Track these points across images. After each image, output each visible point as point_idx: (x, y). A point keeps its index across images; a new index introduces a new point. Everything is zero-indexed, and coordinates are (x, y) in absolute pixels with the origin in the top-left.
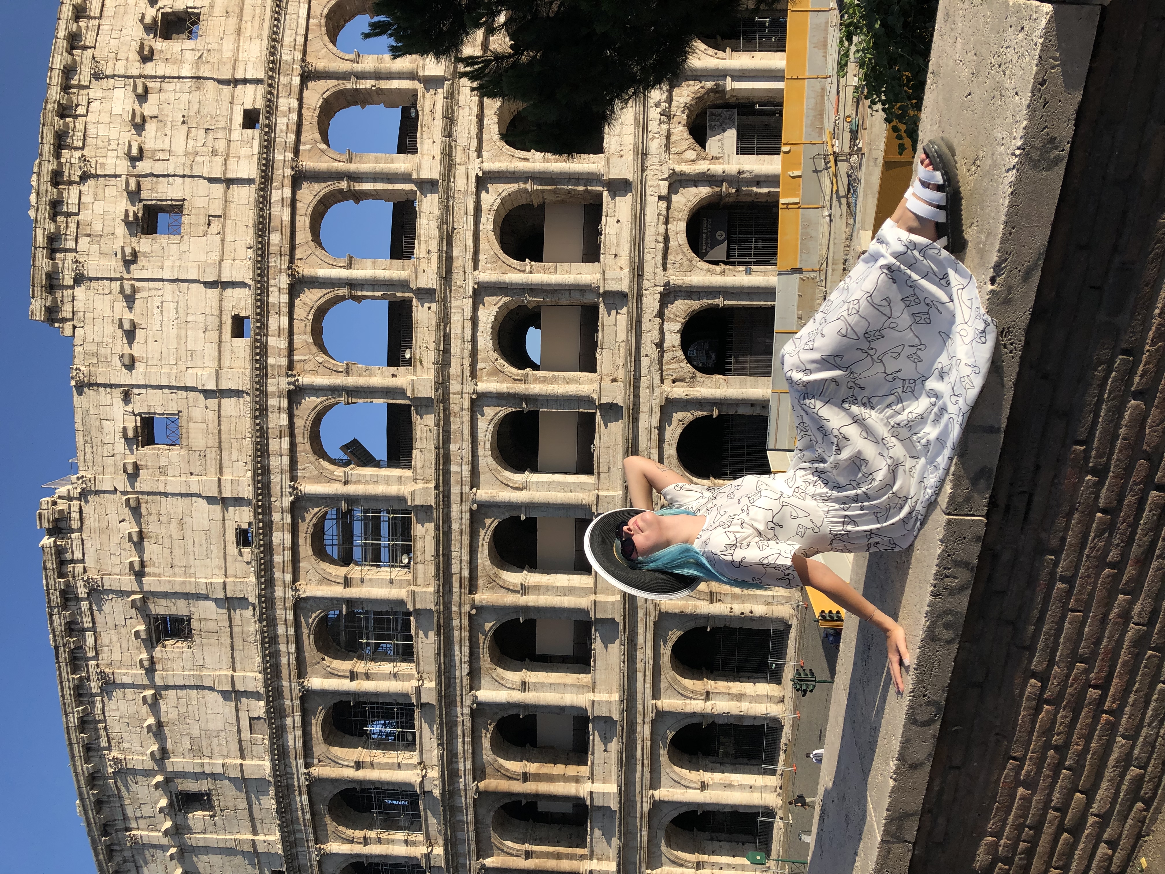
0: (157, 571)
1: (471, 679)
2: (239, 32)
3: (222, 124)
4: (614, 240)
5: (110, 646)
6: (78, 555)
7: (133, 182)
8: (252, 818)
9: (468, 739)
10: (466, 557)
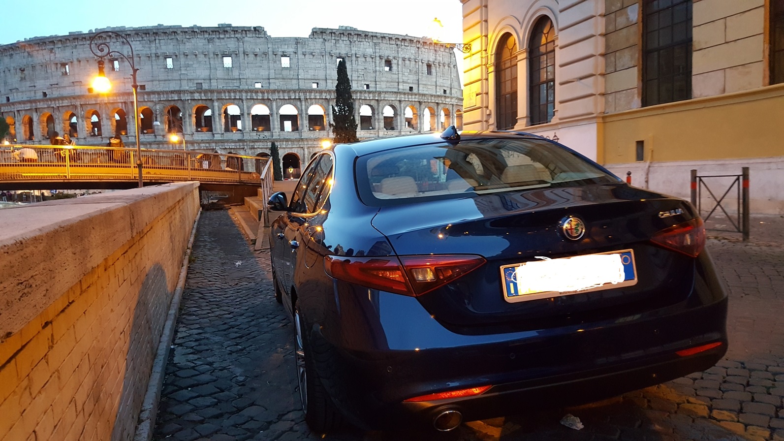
0: (246, 58)
1: (224, 149)
2: (387, 82)
5: (220, 42)
6: (248, 36)
7: (350, 55)
8: (165, 80)
9: (205, 148)
10: (260, 147)
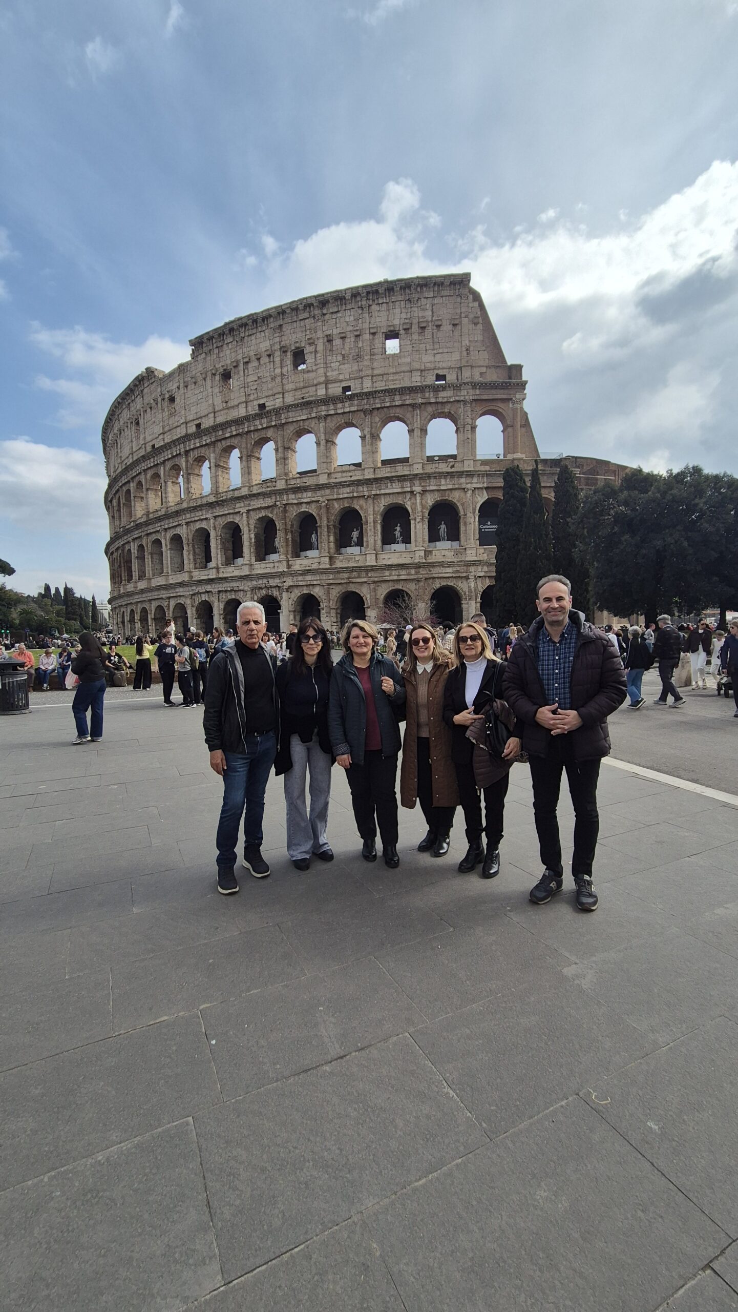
3: (259, 395)
4: (228, 571)
